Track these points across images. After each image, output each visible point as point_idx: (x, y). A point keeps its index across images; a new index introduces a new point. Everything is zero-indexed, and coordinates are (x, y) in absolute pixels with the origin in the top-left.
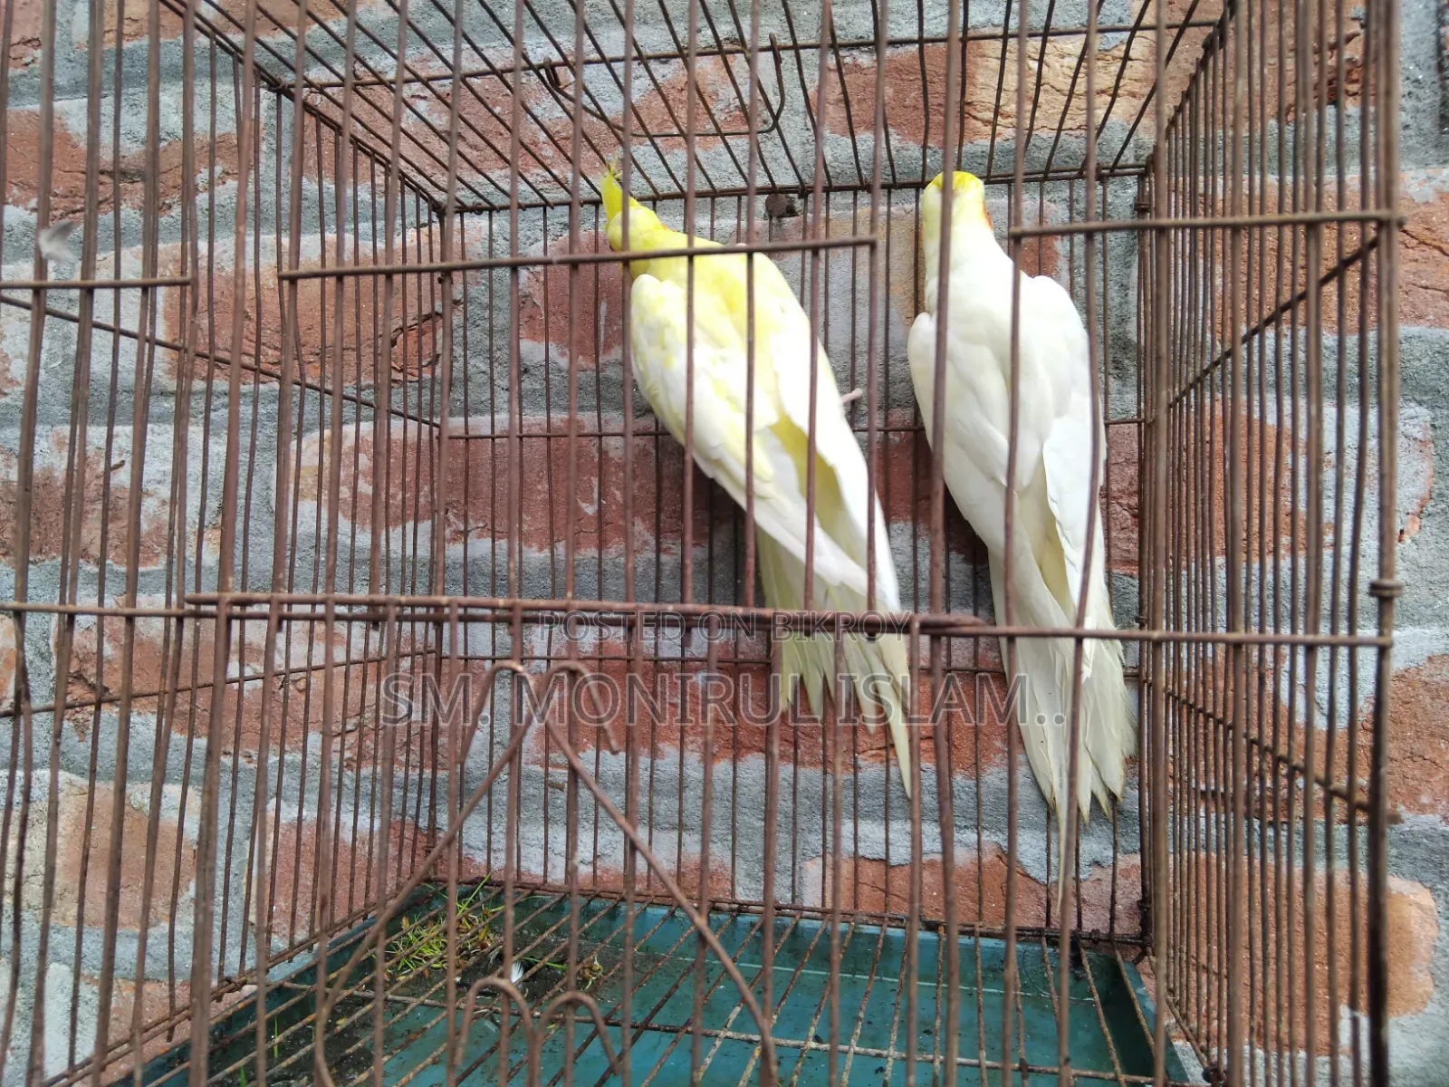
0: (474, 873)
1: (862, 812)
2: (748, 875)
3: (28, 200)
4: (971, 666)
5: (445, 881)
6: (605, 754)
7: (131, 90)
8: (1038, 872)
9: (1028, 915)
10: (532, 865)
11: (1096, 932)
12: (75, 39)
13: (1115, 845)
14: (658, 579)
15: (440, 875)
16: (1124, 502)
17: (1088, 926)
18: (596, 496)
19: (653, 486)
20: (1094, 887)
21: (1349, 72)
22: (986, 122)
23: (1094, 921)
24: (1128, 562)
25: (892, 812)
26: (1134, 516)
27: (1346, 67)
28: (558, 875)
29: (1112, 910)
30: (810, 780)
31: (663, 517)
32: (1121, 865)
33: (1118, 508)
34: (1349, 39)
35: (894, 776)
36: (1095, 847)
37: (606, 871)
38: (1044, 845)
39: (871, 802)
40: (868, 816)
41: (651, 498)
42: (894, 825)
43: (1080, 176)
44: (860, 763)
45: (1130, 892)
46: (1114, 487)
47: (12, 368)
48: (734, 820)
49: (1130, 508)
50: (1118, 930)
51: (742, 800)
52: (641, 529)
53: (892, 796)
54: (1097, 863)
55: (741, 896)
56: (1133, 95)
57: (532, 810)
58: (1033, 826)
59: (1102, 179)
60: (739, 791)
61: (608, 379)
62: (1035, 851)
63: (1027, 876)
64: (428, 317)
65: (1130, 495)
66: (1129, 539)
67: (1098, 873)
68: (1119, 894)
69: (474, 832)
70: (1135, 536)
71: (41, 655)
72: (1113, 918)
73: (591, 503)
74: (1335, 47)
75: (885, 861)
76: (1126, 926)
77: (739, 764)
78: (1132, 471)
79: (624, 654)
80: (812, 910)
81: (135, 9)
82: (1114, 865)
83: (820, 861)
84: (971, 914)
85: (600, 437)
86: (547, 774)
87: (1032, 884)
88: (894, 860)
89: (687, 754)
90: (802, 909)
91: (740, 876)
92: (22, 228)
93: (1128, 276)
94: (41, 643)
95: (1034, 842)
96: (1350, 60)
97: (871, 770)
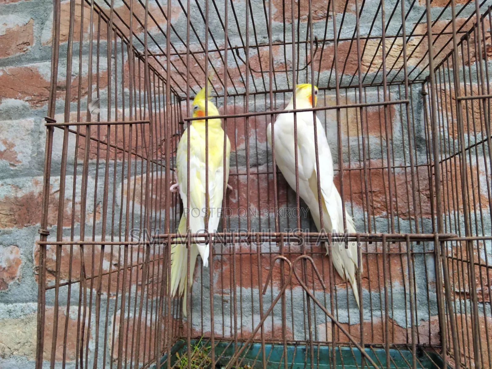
0: (196, 335)
1: (338, 306)
2: (298, 331)
3: (24, 97)
4: (375, 252)
5: (186, 338)
6: (244, 289)
7: (62, 59)
8: (403, 324)
9: (400, 339)
10: (218, 331)
11: (424, 344)
12: (42, 42)
13: (429, 313)
14: (260, 224)
15: (184, 336)
16: (424, 193)
17: (422, 343)
18: (236, 195)
19: (257, 192)
20: (423, 328)
21: (488, 49)
22: (367, 66)
23: (424, 340)
24: (427, 214)
25: (349, 306)
26: (428, 198)
27: (486, 47)
28: (227, 334)
29: (430, 337)
30: (318, 295)
31: (261, 203)
32: (431, 320)
33: (422, 195)
34: (487, 38)
35: (350, 293)
36: (422, 314)
37: (245, 331)
38: (404, 314)
39: (341, 302)
40: (340, 307)
41: (256, 196)
42: (350, 310)
43: (402, 84)
44: (337, 288)
45: (435, 329)
46: (421, 188)
47: (18, 156)
48: (292, 311)
49: (426, 195)
50: (432, 343)
51: (294, 304)
52: (253, 207)
53: (349, 300)
54: (423, 320)
55: (296, 339)
56: (417, 57)
57: (218, 310)
58: (399, 308)
59: (409, 84)
60: (294, 300)
61: (239, 155)
62: (402, 317)
63: (399, 326)
64: (174, 136)
65: (426, 190)
66: (427, 206)
67: (423, 323)
68: (431, 331)
69: (196, 320)
70: (429, 204)
71: (29, 260)
72: (430, 339)
73: (235, 198)
74: (483, 41)
75: (348, 324)
76: (435, 342)
77: (293, 290)
78: (426, 182)
79: (249, 252)
80: (322, 342)
81: (64, 32)
82: (429, 320)
83: (324, 325)
84: (380, 341)
85: (238, 175)
86: (222, 297)
87: (400, 329)
88: (351, 323)
89: (273, 287)
90: (320, 342)
91: (295, 331)
92: (22, 107)
93: (420, 117)
94: (29, 256)
95: (400, 314)
96: (488, 45)
97: (341, 291)
